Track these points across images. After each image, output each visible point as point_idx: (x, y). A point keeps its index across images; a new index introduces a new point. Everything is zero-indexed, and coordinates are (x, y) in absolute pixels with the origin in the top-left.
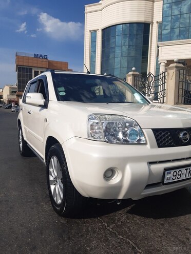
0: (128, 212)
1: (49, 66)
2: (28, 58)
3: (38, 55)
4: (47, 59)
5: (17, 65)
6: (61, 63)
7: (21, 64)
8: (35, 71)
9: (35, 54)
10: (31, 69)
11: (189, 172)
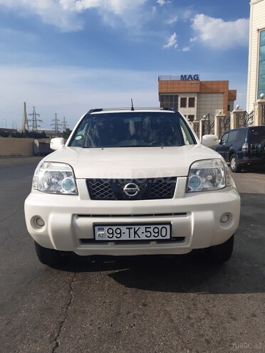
0: (109, 275)
1: (200, 89)
2: (173, 82)
3: (185, 76)
4: (198, 79)
5: (159, 93)
6: (218, 82)
7: (164, 91)
8: (181, 99)
9: (182, 76)
10: (177, 97)
11: (135, 233)
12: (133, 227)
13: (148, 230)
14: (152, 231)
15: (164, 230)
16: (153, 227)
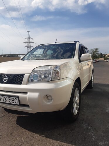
11: (5, 99)
12: (4, 96)
13: (10, 99)
14: (11, 100)
15: (16, 100)
16: (11, 98)
